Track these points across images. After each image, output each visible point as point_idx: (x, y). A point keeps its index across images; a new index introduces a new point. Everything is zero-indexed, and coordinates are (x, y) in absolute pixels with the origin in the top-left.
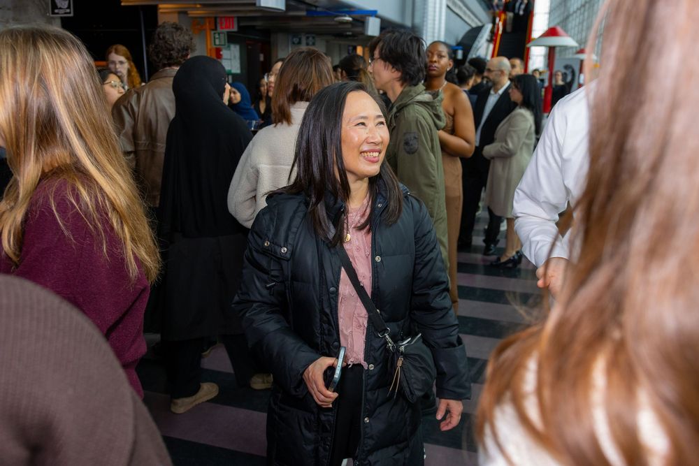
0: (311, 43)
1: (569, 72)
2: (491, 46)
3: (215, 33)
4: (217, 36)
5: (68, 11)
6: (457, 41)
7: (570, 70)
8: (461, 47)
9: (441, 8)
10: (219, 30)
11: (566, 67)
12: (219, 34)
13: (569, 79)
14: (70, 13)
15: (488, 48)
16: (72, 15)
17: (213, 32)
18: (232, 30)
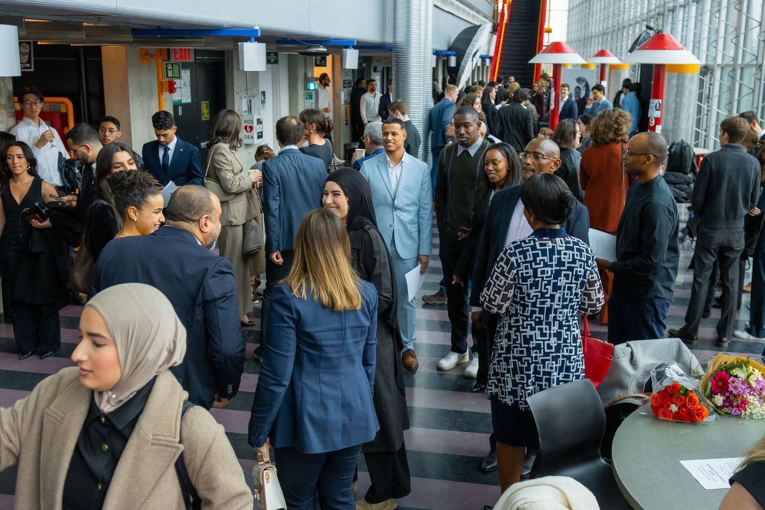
0: (272, 61)
1: (582, 86)
2: (495, 37)
3: (167, 64)
4: (170, 67)
5: (28, 65)
6: (449, 44)
7: (584, 84)
8: (454, 53)
9: (427, 8)
10: (173, 60)
11: (579, 80)
12: (172, 65)
13: (583, 94)
14: (30, 68)
15: (490, 42)
16: (32, 70)
17: (165, 63)
18: (187, 61)
